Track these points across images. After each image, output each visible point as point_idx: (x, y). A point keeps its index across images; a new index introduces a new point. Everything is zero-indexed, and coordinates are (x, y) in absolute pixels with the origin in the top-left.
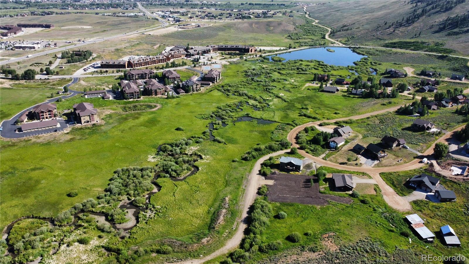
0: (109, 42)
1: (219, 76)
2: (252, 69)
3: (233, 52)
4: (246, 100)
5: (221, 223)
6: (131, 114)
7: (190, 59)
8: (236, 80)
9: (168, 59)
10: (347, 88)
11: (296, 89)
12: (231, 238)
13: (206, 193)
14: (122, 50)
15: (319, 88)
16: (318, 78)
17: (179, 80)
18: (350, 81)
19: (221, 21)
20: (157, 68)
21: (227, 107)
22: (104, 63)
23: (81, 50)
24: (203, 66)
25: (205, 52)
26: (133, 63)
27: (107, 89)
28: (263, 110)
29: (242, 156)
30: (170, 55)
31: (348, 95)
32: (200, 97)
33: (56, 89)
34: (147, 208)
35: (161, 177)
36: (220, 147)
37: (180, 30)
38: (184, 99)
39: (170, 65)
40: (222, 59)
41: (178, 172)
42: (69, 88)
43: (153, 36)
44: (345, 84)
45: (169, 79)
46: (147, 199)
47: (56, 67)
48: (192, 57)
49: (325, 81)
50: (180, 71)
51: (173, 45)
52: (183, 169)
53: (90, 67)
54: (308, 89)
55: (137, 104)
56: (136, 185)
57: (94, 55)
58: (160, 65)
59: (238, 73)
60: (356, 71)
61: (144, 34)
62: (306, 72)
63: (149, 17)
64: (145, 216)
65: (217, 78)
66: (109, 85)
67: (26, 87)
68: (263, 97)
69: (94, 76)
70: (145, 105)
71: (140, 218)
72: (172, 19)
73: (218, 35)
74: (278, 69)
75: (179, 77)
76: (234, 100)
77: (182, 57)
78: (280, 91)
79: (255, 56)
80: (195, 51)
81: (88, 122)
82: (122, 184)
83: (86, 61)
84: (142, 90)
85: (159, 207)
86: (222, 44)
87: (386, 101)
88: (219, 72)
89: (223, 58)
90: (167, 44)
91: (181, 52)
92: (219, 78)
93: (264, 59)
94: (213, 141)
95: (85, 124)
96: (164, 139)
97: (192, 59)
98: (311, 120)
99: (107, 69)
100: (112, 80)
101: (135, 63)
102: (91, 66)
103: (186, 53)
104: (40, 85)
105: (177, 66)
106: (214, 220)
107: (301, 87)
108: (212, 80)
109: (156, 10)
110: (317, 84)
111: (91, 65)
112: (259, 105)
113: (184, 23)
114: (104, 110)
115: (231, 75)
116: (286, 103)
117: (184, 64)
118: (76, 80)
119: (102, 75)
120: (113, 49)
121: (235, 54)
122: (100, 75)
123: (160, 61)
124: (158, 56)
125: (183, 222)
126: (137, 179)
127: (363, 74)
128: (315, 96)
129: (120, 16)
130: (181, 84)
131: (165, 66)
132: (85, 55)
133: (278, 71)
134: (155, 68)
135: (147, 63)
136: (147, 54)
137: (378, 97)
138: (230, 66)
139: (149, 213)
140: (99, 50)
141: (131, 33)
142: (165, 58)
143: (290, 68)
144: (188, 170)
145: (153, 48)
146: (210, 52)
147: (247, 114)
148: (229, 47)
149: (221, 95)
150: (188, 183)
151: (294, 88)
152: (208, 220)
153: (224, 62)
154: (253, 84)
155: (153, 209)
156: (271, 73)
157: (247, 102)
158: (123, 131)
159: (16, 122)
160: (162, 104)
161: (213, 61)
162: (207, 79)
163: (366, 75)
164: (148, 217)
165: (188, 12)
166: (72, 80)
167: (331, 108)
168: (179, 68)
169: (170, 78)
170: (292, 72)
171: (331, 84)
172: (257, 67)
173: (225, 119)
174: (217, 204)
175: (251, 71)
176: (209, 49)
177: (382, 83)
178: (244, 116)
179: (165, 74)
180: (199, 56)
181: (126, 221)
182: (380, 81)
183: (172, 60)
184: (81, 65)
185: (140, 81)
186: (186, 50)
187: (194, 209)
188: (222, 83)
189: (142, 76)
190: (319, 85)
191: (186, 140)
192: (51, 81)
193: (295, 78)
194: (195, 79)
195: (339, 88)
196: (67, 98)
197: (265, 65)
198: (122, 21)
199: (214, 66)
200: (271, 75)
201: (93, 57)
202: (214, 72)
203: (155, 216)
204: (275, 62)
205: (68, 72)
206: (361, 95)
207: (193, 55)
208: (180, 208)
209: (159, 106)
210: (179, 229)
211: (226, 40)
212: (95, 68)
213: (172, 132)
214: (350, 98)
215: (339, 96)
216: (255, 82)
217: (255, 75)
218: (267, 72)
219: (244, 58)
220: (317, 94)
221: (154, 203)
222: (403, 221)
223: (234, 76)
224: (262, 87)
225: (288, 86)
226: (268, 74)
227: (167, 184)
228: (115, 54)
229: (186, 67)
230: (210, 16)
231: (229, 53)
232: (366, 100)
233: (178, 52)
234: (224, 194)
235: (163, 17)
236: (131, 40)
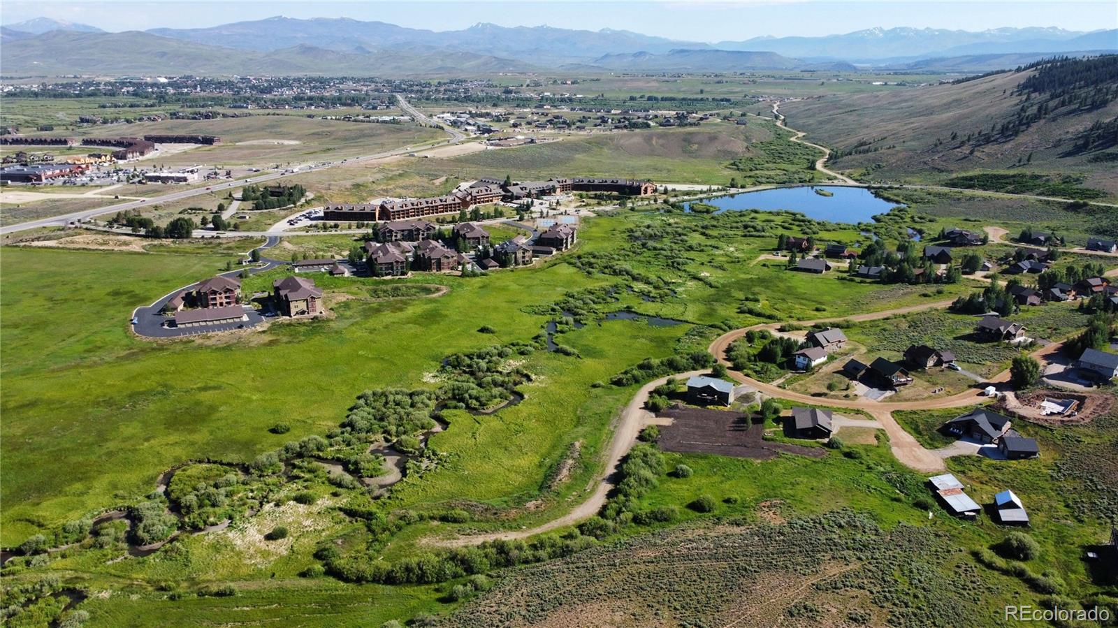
0: (340, 171)
1: (572, 238)
2: (645, 226)
3: (605, 193)
4: (626, 282)
5: (564, 480)
6: (387, 302)
7: (511, 205)
8: (607, 247)
9: (465, 203)
10: (848, 265)
11: (738, 265)
12: (581, 504)
13: (537, 435)
14: (367, 187)
15: (788, 263)
16: (788, 243)
17: (487, 242)
18: (858, 251)
19: (582, 133)
20: (442, 222)
21: (586, 293)
22: (332, 209)
23: (282, 186)
24: (538, 220)
25: (542, 193)
26: (391, 210)
27: (338, 257)
28: (662, 301)
29: (611, 379)
30: (470, 197)
31: (848, 278)
32: (531, 275)
33: (236, 256)
34: (422, 456)
35: (449, 408)
36: (567, 363)
37: (490, 148)
38: (498, 279)
39: (469, 216)
40: (580, 206)
41: (483, 399)
42: (261, 253)
43: (432, 160)
44: (845, 257)
45: (467, 241)
46: (421, 441)
47: (232, 217)
48: (515, 201)
49: (801, 251)
50: (489, 227)
51: (476, 179)
52: (492, 396)
53: (302, 218)
54: (764, 265)
55: (400, 285)
56: (400, 418)
57: (310, 195)
58: (448, 215)
59: (614, 233)
60: (875, 233)
61: (413, 155)
62: (763, 234)
63: (424, 125)
64: (419, 467)
65: (567, 239)
66: (342, 250)
67: (176, 252)
68: (665, 279)
69: (310, 233)
70: (417, 288)
71: (409, 468)
72: (474, 128)
73: (573, 160)
74: (703, 228)
75: (487, 237)
76: (603, 281)
77: (495, 202)
78: (702, 267)
79: (652, 202)
80: (522, 189)
81: (303, 313)
82: (373, 415)
83: (292, 205)
84: (410, 260)
85: (445, 454)
86: (581, 176)
87: (932, 289)
88: (573, 229)
89: (583, 204)
90: (461, 175)
91: (493, 192)
92: (573, 241)
93: (673, 208)
95: (297, 316)
96: (455, 347)
97: (516, 206)
98: (762, 319)
99: (338, 222)
100: (349, 241)
101: (395, 210)
102: (303, 215)
103: (503, 193)
104: (202, 248)
105: (483, 217)
106: (550, 476)
107: (748, 262)
108: (557, 243)
109: (437, 110)
110: (785, 256)
111: (304, 213)
112: (654, 291)
113: (500, 135)
114: (333, 294)
115: (599, 237)
116: (713, 289)
117: (498, 214)
118: (274, 241)
119: (328, 232)
120: (348, 184)
121: (609, 197)
122: (322, 233)
123: (447, 207)
124: (443, 198)
125: (490, 478)
126: (403, 408)
127: (891, 240)
128: (777, 277)
129: (362, 121)
130: (491, 250)
131: (457, 217)
132: (291, 195)
133: (701, 230)
134: (438, 220)
135: (419, 211)
136: (419, 195)
137: (914, 281)
138: (597, 221)
139: (425, 463)
140: (320, 186)
141: (386, 154)
142: (457, 201)
143: (729, 226)
144: (501, 398)
145: (433, 184)
146: (555, 192)
147: (628, 307)
148: (596, 182)
149: (575, 273)
150: (501, 418)
151: (732, 262)
152: (539, 477)
153: (584, 212)
154: (645, 255)
155: (432, 457)
156: (685, 235)
157: (631, 287)
158: (372, 331)
159: (163, 311)
160: (451, 286)
161: (562, 209)
162: (547, 242)
163: (896, 242)
164: (423, 468)
165: (509, 114)
166: (265, 240)
167: (809, 300)
168: (487, 222)
169: (469, 239)
170: (732, 233)
171: (816, 257)
172: (656, 223)
173: (580, 315)
174: (557, 453)
175: (642, 229)
176: (553, 187)
177: (928, 255)
178: (620, 311)
179: (458, 231)
180: (530, 200)
181: (381, 474)
182: (925, 250)
183: (472, 207)
184: (283, 213)
185: (407, 245)
186: (504, 187)
187: (512, 459)
188: (577, 251)
189: (410, 235)
190: (788, 258)
191: (500, 348)
192: (224, 241)
193: (736, 245)
194: (522, 241)
195: (832, 263)
196: (259, 273)
197: (673, 218)
198: (366, 132)
199: (562, 220)
200: (685, 238)
201: (308, 199)
202: (561, 228)
203: (436, 468)
204: (697, 214)
205: (258, 226)
206: (879, 277)
207: (518, 198)
208: (486, 457)
209: (445, 290)
210: (482, 488)
211: (591, 170)
212: (312, 219)
213: (472, 335)
214: (853, 283)
215: (830, 280)
216: (649, 250)
217: (651, 237)
218: (676, 232)
219: (630, 205)
220: (781, 274)
221: (435, 448)
222: (922, 486)
223: (604, 239)
224: (662, 260)
225: (720, 259)
226: (678, 235)
227: (459, 419)
228: (353, 195)
229: (504, 220)
230: (558, 123)
231: (596, 194)
232: (887, 287)
233: (487, 190)
234: (572, 438)
235: (455, 124)
236: (387, 167)
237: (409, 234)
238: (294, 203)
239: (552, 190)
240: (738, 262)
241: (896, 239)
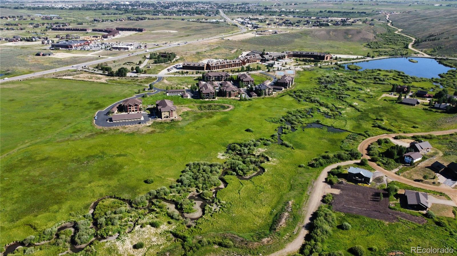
0: (191, 46)
1: (292, 82)
3: (308, 58)
4: (317, 107)
5: (282, 225)
6: (206, 112)
7: (265, 64)
8: (309, 87)
9: (244, 63)
10: (429, 102)
11: (372, 100)
12: (291, 242)
13: (271, 194)
14: (202, 54)
15: (397, 99)
16: (397, 88)
17: (252, 83)
18: (434, 94)
19: (298, 28)
20: (233, 71)
21: (298, 112)
22: (186, 65)
23: (167, 52)
25: (279, 58)
26: (211, 66)
27: (186, 88)
28: (334, 118)
29: (308, 163)
30: (246, 60)
31: (429, 109)
32: (272, 101)
33: (143, 86)
34: (213, 202)
35: (228, 174)
36: (287, 151)
37: (257, 36)
38: (256, 102)
39: (245, 69)
40: (296, 65)
41: (245, 171)
42: (154, 86)
43: (231, 41)
44: (427, 97)
45: (243, 83)
46: (214, 193)
47: (145, 67)
48: (266, 62)
49: (404, 93)
50: (254, 75)
51: (250, 50)
52: (249, 169)
53: (173, 68)
54: (385, 100)
55: (211, 104)
56: (205, 179)
57: (178, 57)
58: (236, 68)
59: (312, 79)
60: (441, 84)
61: (223, 39)
62: (384, 82)
63: (229, 24)
64: (211, 209)
65: (289, 83)
66: (188, 85)
67: (119, 83)
68: (335, 105)
69: (176, 76)
70: (219, 106)
71: (206, 210)
72: (251, 26)
73: (294, 41)
74: (354, 78)
75: (253, 81)
76: (305, 106)
77: (257, 62)
78: (354, 100)
79: (330, 64)
80: (270, 56)
81: (167, 117)
82: (193, 177)
84: (217, 91)
85: (224, 202)
86: (297, 51)
88: (292, 78)
89: (298, 64)
90: (243, 49)
91: (257, 57)
92: (292, 84)
93: (339, 67)
94: (281, 144)
95: (165, 119)
96: (234, 139)
97: (267, 64)
98: (385, 132)
99: (188, 71)
100: (191, 80)
101: (213, 65)
103: (261, 58)
104: (130, 82)
105: (251, 70)
106: (276, 222)
107: (377, 98)
108: (285, 85)
109: (236, 16)
110: (396, 95)
111: (174, 65)
112: (330, 112)
113: (262, 29)
114: (182, 108)
115: (304, 82)
116: (359, 113)
117: (259, 68)
118: (161, 79)
119: (183, 76)
120: (194, 52)
121: (310, 61)
122: (181, 76)
123: (236, 65)
124: (234, 60)
125: (246, 219)
126: (206, 173)
127: (449, 88)
128: (392, 107)
129: (203, 22)
130: (254, 87)
131: (240, 69)
132: (170, 57)
133: (353, 79)
134: (231, 71)
135: (224, 66)
136: (224, 58)
138: (304, 73)
139: (214, 207)
140: (183, 53)
141: (211, 38)
142: (241, 62)
143: (367, 77)
144: (254, 170)
145: (231, 52)
146: (285, 58)
147: (317, 121)
148: (304, 54)
149: (292, 101)
150: (253, 182)
151: (369, 97)
152: (270, 221)
153: (299, 68)
154: (326, 92)
155: (218, 203)
156: (346, 82)
157: (319, 109)
158: (197, 128)
159: (108, 113)
160: (235, 106)
161: (288, 66)
162: (279, 84)
163: (452, 89)
164: (213, 210)
165: (266, 19)
166: (156, 78)
167: (409, 121)
168: (253, 72)
169: (244, 81)
170: (369, 81)
171: (411, 96)
172: (332, 75)
173: (294, 124)
174: (280, 207)
175: (325, 78)
176: (284, 55)
178: (314, 123)
179: (240, 77)
180: (273, 61)
181: (193, 212)
183: (247, 65)
184: (166, 65)
185: (216, 83)
186: (262, 55)
187: (257, 208)
188: (294, 89)
189: (218, 79)
190: (397, 96)
191: (255, 141)
192: (139, 79)
193: (371, 88)
194: (268, 83)
195: (420, 100)
196: (151, 95)
197: (340, 73)
198: (205, 27)
199: (288, 72)
200: (345, 83)
201: (177, 59)
202: (287, 77)
203: (219, 210)
204: (351, 71)
205: (155, 72)
206: (445, 109)
207: (268, 60)
208: (244, 206)
209: (232, 107)
210: (241, 226)
211: (302, 47)
212: (177, 69)
213: (242, 133)
214: (431, 112)
215: (419, 109)
216: (328, 89)
217: (329, 82)
218: (341, 80)
219: (319, 65)
220: (394, 105)
221: (220, 198)
223: (307, 83)
224: (335, 95)
225: (363, 95)
226: (342, 82)
227: (233, 182)
228: (196, 57)
229: (261, 71)
230: (288, 23)
231: (303, 59)
232: (450, 116)
233: (254, 57)
234: (288, 198)
235: (242, 23)
236: (212, 44)
237: (218, 78)
238: (171, 61)
239: (282, 57)
240: (372, 97)
241: (452, 87)
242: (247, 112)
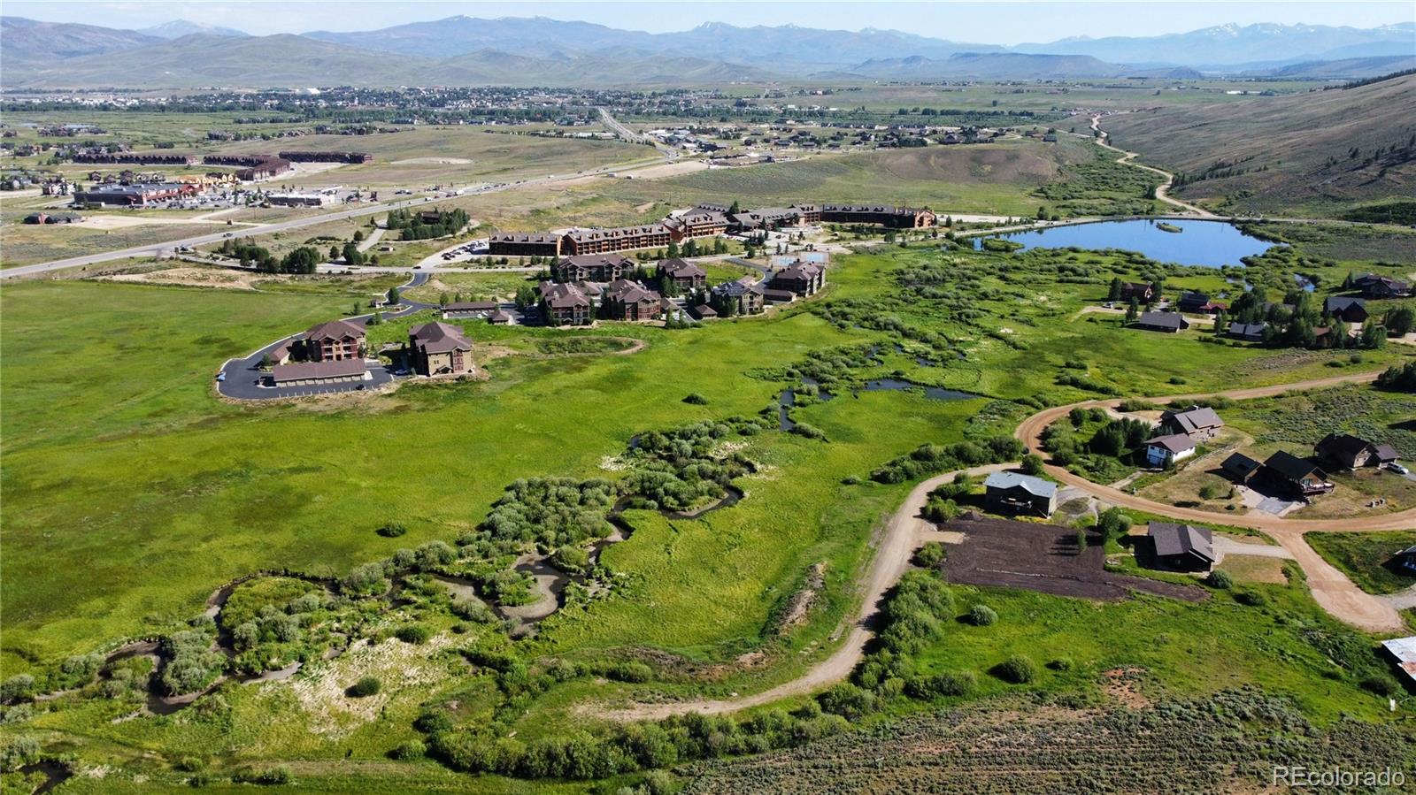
0: (516, 194)
1: (820, 279)
2: (921, 268)
3: (866, 224)
4: (895, 340)
5: (797, 622)
6: (562, 359)
7: (739, 238)
8: (868, 292)
9: (675, 234)
10: (1213, 322)
11: (1053, 320)
12: (824, 660)
13: (761, 552)
14: (549, 214)
15: (1124, 318)
16: (1124, 291)
17: (703, 283)
18: (1227, 302)
19: (836, 151)
20: (644, 258)
21: (837, 352)
22: (500, 239)
23: (439, 211)
24: (774, 258)
25: (781, 223)
26: (578, 242)
27: (501, 300)
28: (945, 366)
29: (871, 473)
30: (683, 227)
31: (1214, 339)
32: (761, 328)
33: (368, 297)
34: (590, 576)
35: (635, 507)
36: (808, 448)
37: (714, 168)
38: (715, 332)
39: (680, 252)
40: (832, 241)
41: (684, 496)
42: (401, 295)
43: (636, 182)
44: (1208, 311)
45: (675, 282)
47: (372, 248)
48: (743, 233)
49: (1144, 301)
50: (707, 266)
51: (692, 205)
52: (697, 492)
53: (461, 251)
54: (1090, 320)
55: (580, 337)
57: (474, 223)
58: (653, 249)
59: (878, 275)
60: (1247, 281)
61: (612, 176)
62: (1086, 279)
64: (584, 593)
65: (812, 281)
66: (507, 291)
67: (293, 291)
68: (949, 336)
69: (469, 270)
70: (603, 342)
71: (570, 595)
72: (694, 146)
73: (823, 183)
74: (1001, 270)
75: (703, 277)
76: (861, 338)
77: (716, 234)
78: (1002, 321)
79: (929, 237)
80: (753, 217)
81: (446, 371)
82: (527, 514)
83: (451, 235)
84: (596, 305)
85: (623, 575)
86: (839, 204)
87: (1342, 356)
88: (822, 269)
89: (835, 238)
90: (673, 201)
91: (714, 221)
92: (820, 284)
93: (958, 245)
94: (789, 431)
95: (437, 376)
96: (649, 422)
97: (744, 239)
98: (1093, 394)
99: (508, 257)
100: (520, 281)
101: (582, 241)
102: (463, 248)
103: (728, 223)
104: (327, 287)
105: (699, 253)
106: (778, 614)
107: (1067, 316)
108: (799, 285)
109: (650, 125)
110: (1121, 309)
111: (465, 245)
112: (933, 352)
113: (728, 152)
114: (490, 348)
115: (856, 280)
116: (1017, 351)
117: (720, 249)
118: (422, 279)
119: (492, 270)
120: (525, 209)
121: (872, 230)
122: (484, 270)
123: (652, 240)
124: (647, 227)
125: (688, 613)
126: (568, 505)
127: (1271, 290)
128: (1110, 337)
130: (707, 295)
131: (665, 253)
132: (449, 222)
133: (999, 273)
134: (638, 256)
135: (615, 244)
136: (615, 223)
137: (1315, 345)
138: (854, 259)
139: (593, 587)
140: (488, 212)
141: (577, 174)
142: (666, 231)
143: (1037, 268)
144: (711, 495)
145: (636, 211)
146: (797, 222)
147: (896, 374)
148: (854, 210)
149: (822, 326)
150: (709, 525)
151: (1044, 315)
152: (761, 616)
153: (837, 248)
154: (920, 304)
155: (605, 578)
156: (976, 279)
157: (900, 346)
158: (536, 398)
159: (261, 365)
160: (650, 341)
161: (806, 244)
162: (785, 285)
163: (1280, 292)
164: (590, 595)
165: (741, 130)
166: (410, 278)
167: (1159, 368)
168: (704, 259)
169: (678, 278)
170: (1043, 277)
171: (1164, 310)
172: (937, 261)
173: (828, 382)
174: (788, 580)
175: (917, 270)
176: (796, 215)
177: (1332, 308)
178: (886, 378)
179: (664, 269)
180: (763, 232)
181: (530, 602)
182: (1326, 304)
183: (685, 240)
184: (437, 244)
185: (594, 286)
186: (729, 215)
187: (722, 585)
188: (826, 298)
189: (600, 274)
190: (1125, 311)
191: (712, 425)
192: (357, 279)
193: (1049, 293)
194: (751, 282)
195: (1190, 319)
196: (397, 319)
197: (960, 257)
200: (977, 282)
201: (471, 227)
202: (805, 266)
203: (610, 593)
204: (992, 253)
205: (402, 260)
206: (1260, 339)
207: (747, 229)
208: (684, 581)
209: (641, 345)
210: (674, 630)
211: (847, 196)
212: (473, 253)
213: (674, 406)
214: (1221, 347)
215: (1187, 342)
216: (926, 297)
217: (929, 280)
218: (964, 274)
219: (899, 240)
220: (1116, 333)
221: (610, 565)
222: (1371, 654)
223: (863, 283)
224: (945, 311)
225: (1027, 311)
226: (966, 279)
227: (648, 525)
228: (530, 223)
229: (727, 256)
230: (805, 140)
231: (853, 226)
233: (706, 219)
234: (813, 558)
235: (669, 141)
236: (577, 190)
237: (598, 272)
238: (453, 232)
239: (794, 220)
240: (1053, 315)
241: (1278, 288)
242: (689, 357)
